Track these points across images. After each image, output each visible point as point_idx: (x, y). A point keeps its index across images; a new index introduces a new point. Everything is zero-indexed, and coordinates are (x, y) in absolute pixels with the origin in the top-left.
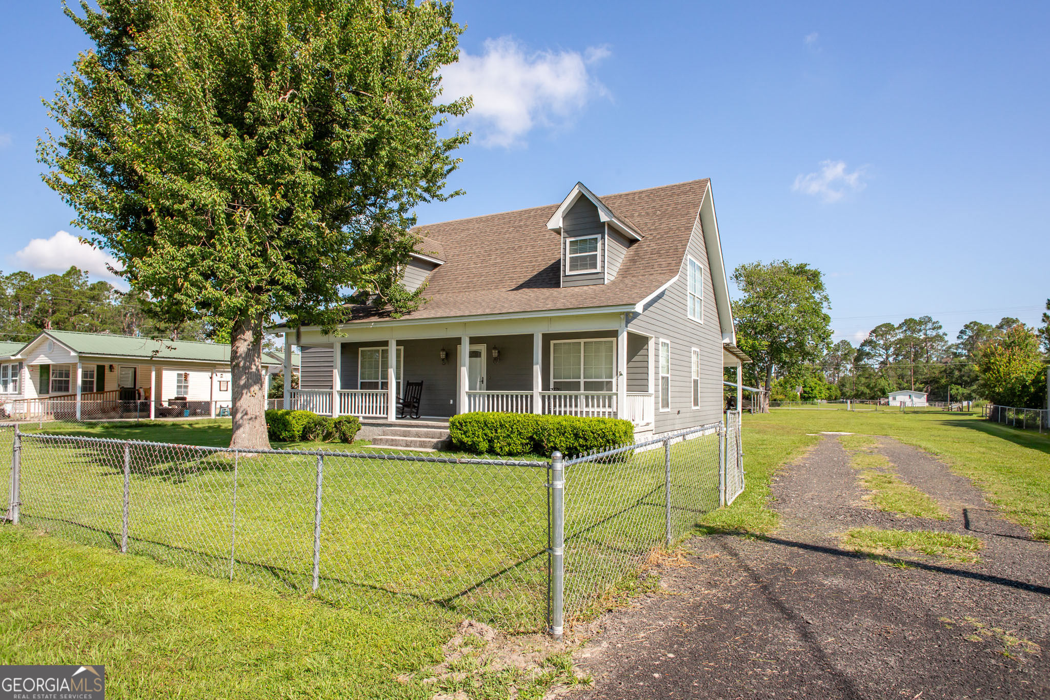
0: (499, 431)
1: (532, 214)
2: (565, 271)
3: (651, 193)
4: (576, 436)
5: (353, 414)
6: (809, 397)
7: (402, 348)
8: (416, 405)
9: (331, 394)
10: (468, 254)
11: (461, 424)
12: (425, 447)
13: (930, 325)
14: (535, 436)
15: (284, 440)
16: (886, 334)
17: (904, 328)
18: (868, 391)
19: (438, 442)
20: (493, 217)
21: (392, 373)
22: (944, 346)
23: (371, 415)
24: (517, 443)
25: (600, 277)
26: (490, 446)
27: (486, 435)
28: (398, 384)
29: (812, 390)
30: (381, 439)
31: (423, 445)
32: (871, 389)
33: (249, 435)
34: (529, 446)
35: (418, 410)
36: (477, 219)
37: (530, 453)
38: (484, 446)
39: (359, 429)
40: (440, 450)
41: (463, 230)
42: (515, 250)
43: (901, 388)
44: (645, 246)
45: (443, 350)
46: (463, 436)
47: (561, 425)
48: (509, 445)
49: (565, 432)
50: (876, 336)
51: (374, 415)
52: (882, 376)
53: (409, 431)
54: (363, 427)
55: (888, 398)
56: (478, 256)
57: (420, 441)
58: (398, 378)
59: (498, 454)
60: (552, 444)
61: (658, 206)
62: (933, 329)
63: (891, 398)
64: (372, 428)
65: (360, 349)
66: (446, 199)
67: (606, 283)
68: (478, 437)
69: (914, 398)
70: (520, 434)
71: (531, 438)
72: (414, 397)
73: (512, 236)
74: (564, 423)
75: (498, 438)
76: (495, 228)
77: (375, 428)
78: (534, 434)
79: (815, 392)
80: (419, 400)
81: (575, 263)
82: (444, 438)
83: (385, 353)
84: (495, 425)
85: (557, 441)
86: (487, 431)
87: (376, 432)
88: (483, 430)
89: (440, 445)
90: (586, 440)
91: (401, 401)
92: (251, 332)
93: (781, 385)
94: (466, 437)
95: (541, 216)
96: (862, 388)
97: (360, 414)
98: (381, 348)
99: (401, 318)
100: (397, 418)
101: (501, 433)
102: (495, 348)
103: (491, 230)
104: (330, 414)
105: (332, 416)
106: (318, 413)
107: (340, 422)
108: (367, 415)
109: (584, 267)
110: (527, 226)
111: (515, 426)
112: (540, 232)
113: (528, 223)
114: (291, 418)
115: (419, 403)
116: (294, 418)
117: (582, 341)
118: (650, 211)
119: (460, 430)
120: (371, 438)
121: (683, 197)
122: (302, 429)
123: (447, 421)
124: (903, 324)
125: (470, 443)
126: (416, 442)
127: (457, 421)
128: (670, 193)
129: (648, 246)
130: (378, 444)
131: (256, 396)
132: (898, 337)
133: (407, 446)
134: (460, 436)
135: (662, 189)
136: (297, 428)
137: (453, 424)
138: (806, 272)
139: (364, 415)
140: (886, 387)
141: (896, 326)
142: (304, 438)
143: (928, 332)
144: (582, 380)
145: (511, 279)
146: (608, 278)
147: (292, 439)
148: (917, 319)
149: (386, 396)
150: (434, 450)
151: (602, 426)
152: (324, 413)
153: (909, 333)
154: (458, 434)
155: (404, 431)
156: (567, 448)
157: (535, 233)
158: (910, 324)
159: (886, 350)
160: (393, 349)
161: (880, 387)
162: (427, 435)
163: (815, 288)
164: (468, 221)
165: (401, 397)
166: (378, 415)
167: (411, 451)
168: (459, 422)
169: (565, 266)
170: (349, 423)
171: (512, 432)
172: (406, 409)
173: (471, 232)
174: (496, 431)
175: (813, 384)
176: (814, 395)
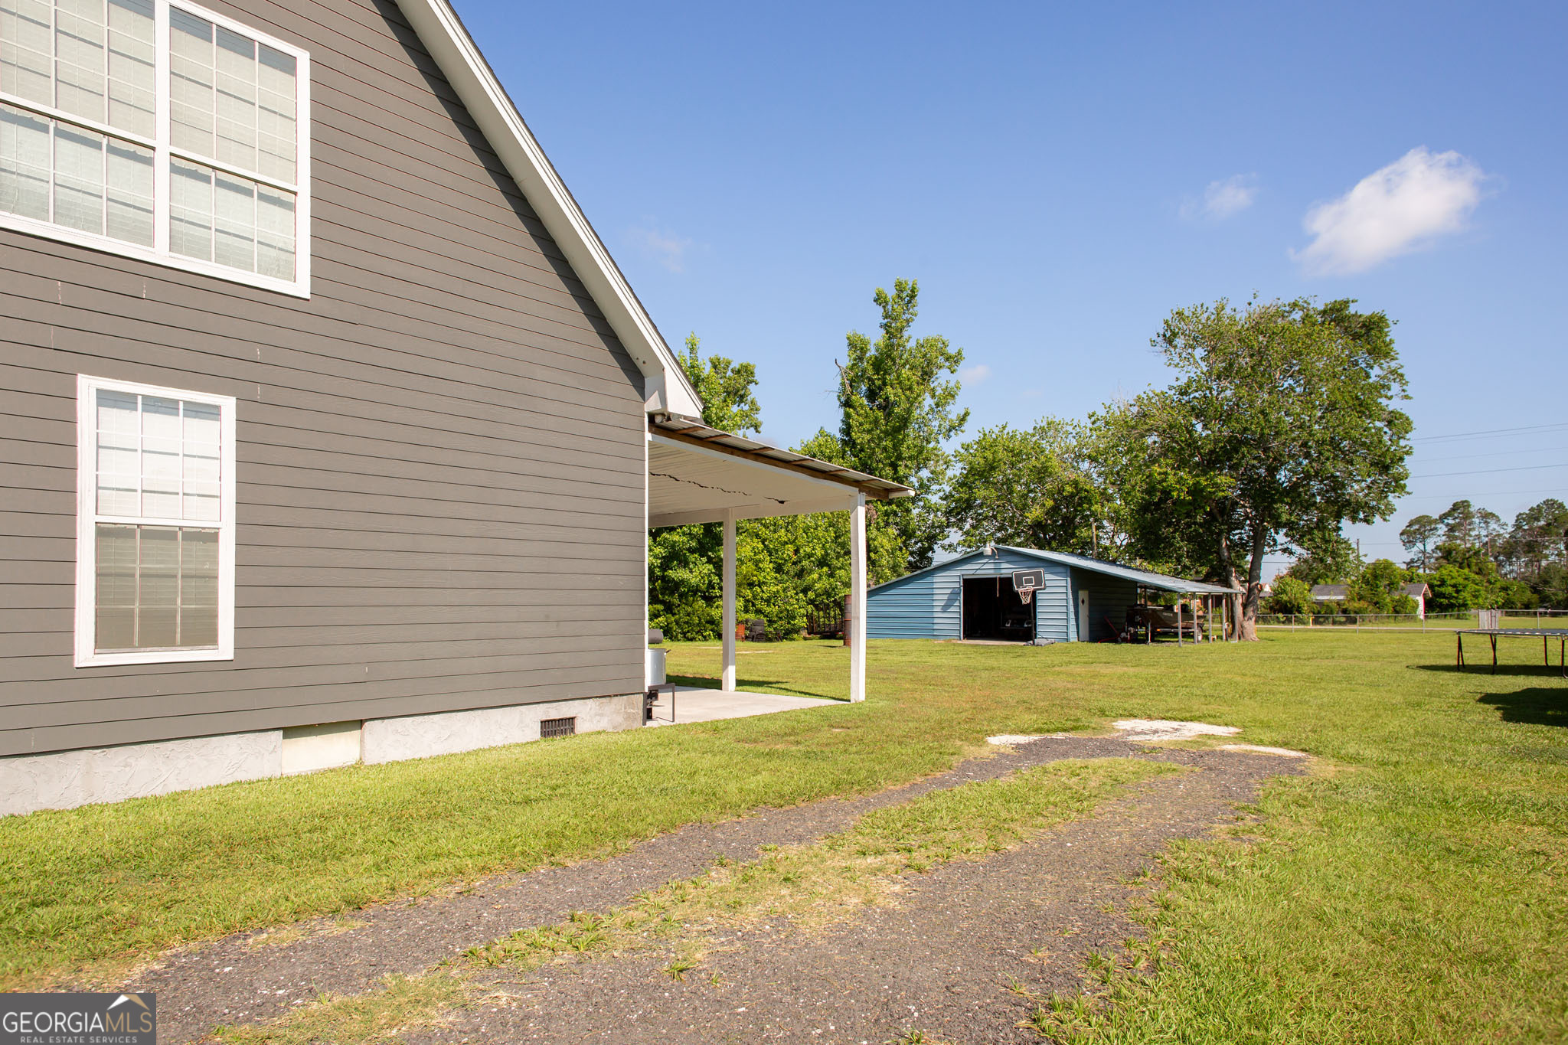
6: (1452, 606)
29: (1458, 592)
79: (1466, 595)
93: (1367, 583)
138: (1346, 320)
163: (1373, 355)
175: (1460, 580)
176: (1461, 601)
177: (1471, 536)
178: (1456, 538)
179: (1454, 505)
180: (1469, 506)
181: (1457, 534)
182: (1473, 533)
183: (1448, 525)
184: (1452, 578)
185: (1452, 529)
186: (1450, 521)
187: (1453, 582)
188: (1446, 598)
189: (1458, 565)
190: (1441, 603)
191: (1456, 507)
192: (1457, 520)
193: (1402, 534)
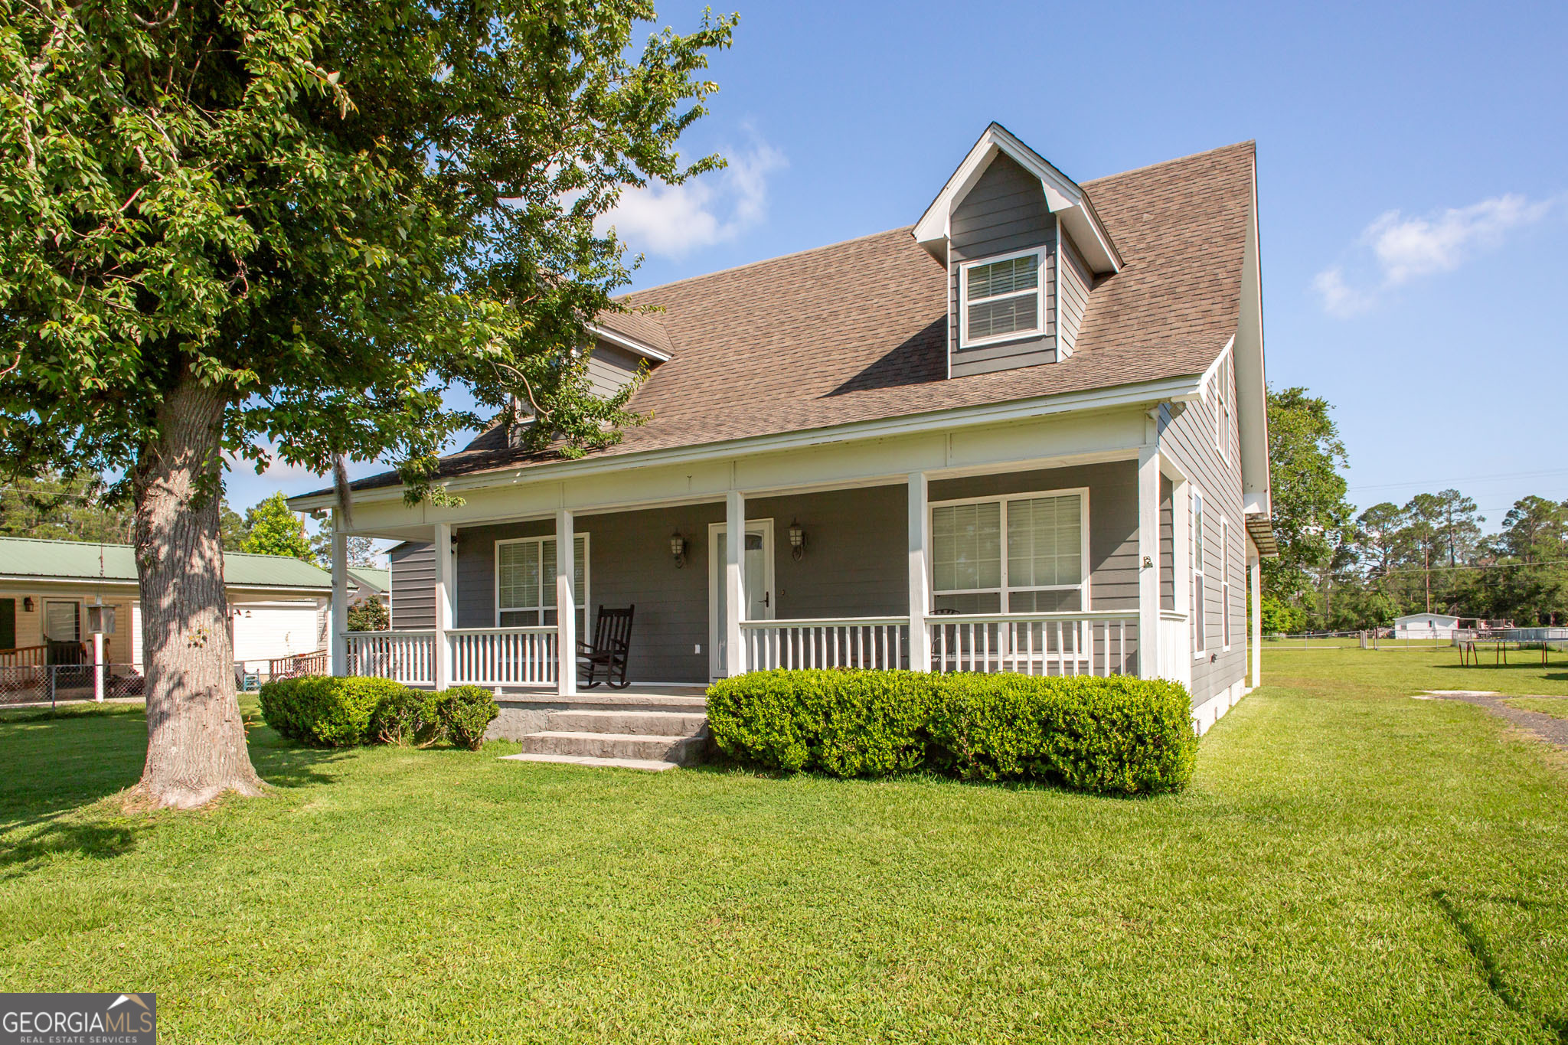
0: (835, 716)
1: (852, 251)
2: (957, 340)
3: (1120, 184)
4: (1047, 726)
5: (481, 682)
7: (586, 536)
8: (621, 657)
9: (431, 639)
10: (721, 337)
11: (737, 702)
12: (648, 757)
13: (1456, 505)
14: (931, 729)
15: (329, 745)
16: (1384, 520)
17: (1414, 511)
18: (1354, 616)
19: (678, 745)
20: (767, 267)
21: (565, 587)
22: (1474, 539)
23: (520, 683)
24: (884, 746)
25: (1046, 345)
26: (811, 754)
27: (800, 727)
28: (580, 614)
30: (543, 740)
31: (642, 751)
32: (1360, 613)
33: (189, 748)
34: (915, 754)
35: (624, 670)
36: (733, 274)
37: (916, 770)
38: (797, 754)
39: (494, 717)
40: (684, 764)
41: (705, 295)
42: (824, 320)
43: (1412, 611)
44: (1130, 282)
45: (677, 535)
46: (743, 730)
47: (1004, 700)
48: (864, 751)
49: (1015, 717)
50: (1368, 525)
51: (528, 683)
52: (1379, 591)
53: (608, 719)
54: (502, 711)
55: (1391, 626)
56: (742, 340)
57: (635, 743)
58: (578, 599)
59: (833, 774)
60: (978, 748)
61: (1141, 205)
62: (1462, 511)
63: (1397, 627)
64: (522, 713)
65: (498, 543)
66: (681, 179)
67: (1059, 360)
68: (781, 732)
69: (1437, 626)
70: (892, 722)
71: (921, 733)
72: (615, 641)
73: (812, 294)
74: (1011, 694)
75: (833, 734)
76: (774, 285)
77: (530, 712)
78: (928, 722)
80: (627, 646)
81: (981, 320)
82: (689, 735)
83: (550, 549)
84: (824, 702)
85: (994, 740)
86: (805, 717)
87: (530, 723)
88: (794, 714)
89: (683, 753)
90: (1076, 737)
91: (587, 651)
92: (186, 474)
94: (751, 731)
95: (874, 251)
96: (1345, 612)
97: (496, 682)
98: (540, 539)
99: (584, 458)
100: (580, 688)
101: (841, 721)
102: (795, 525)
103: (766, 288)
104: (431, 683)
105: (434, 688)
106: (405, 682)
107: (449, 702)
108: (512, 683)
109: (1005, 325)
110: (845, 274)
111: (877, 704)
112: (875, 282)
113: (846, 268)
114: (341, 695)
115: (626, 653)
116: (349, 694)
117: (1003, 499)
118: (1125, 215)
119: (734, 715)
120: (522, 735)
121: (1201, 182)
122: (368, 720)
123: (701, 692)
124: (1411, 503)
125: (760, 748)
126: (625, 744)
127: (726, 695)
128: (1165, 178)
129: (1141, 281)
130: (536, 751)
131: (207, 646)
132: (1404, 525)
133: (604, 754)
134: (735, 731)
135: (1143, 173)
136: (360, 715)
137: (717, 701)
138: (1301, 403)
139: (504, 683)
140: (1384, 609)
141: (1400, 507)
142: (372, 737)
143: (1454, 517)
144: (1005, 591)
145: (824, 375)
146: (1065, 350)
147: (346, 741)
148: (1435, 494)
149: (553, 640)
150: (670, 765)
151: (1120, 699)
152: (419, 682)
153: (1421, 519)
154: (728, 726)
155: (597, 719)
156: (1020, 757)
157: (863, 284)
158: (1425, 504)
159: (1385, 549)
160: (566, 538)
161: (1375, 609)
162: (650, 728)
163: (1318, 432)
164: (716, 279)
165: (587, 641)
166: (536, 683)
167: (615, 769)
168: (731, 697)
169: (957, 327)
170: (471, 702)
171: (868, 719)
172: (598, 668)
173: (722, 297)
174: (827, 716)
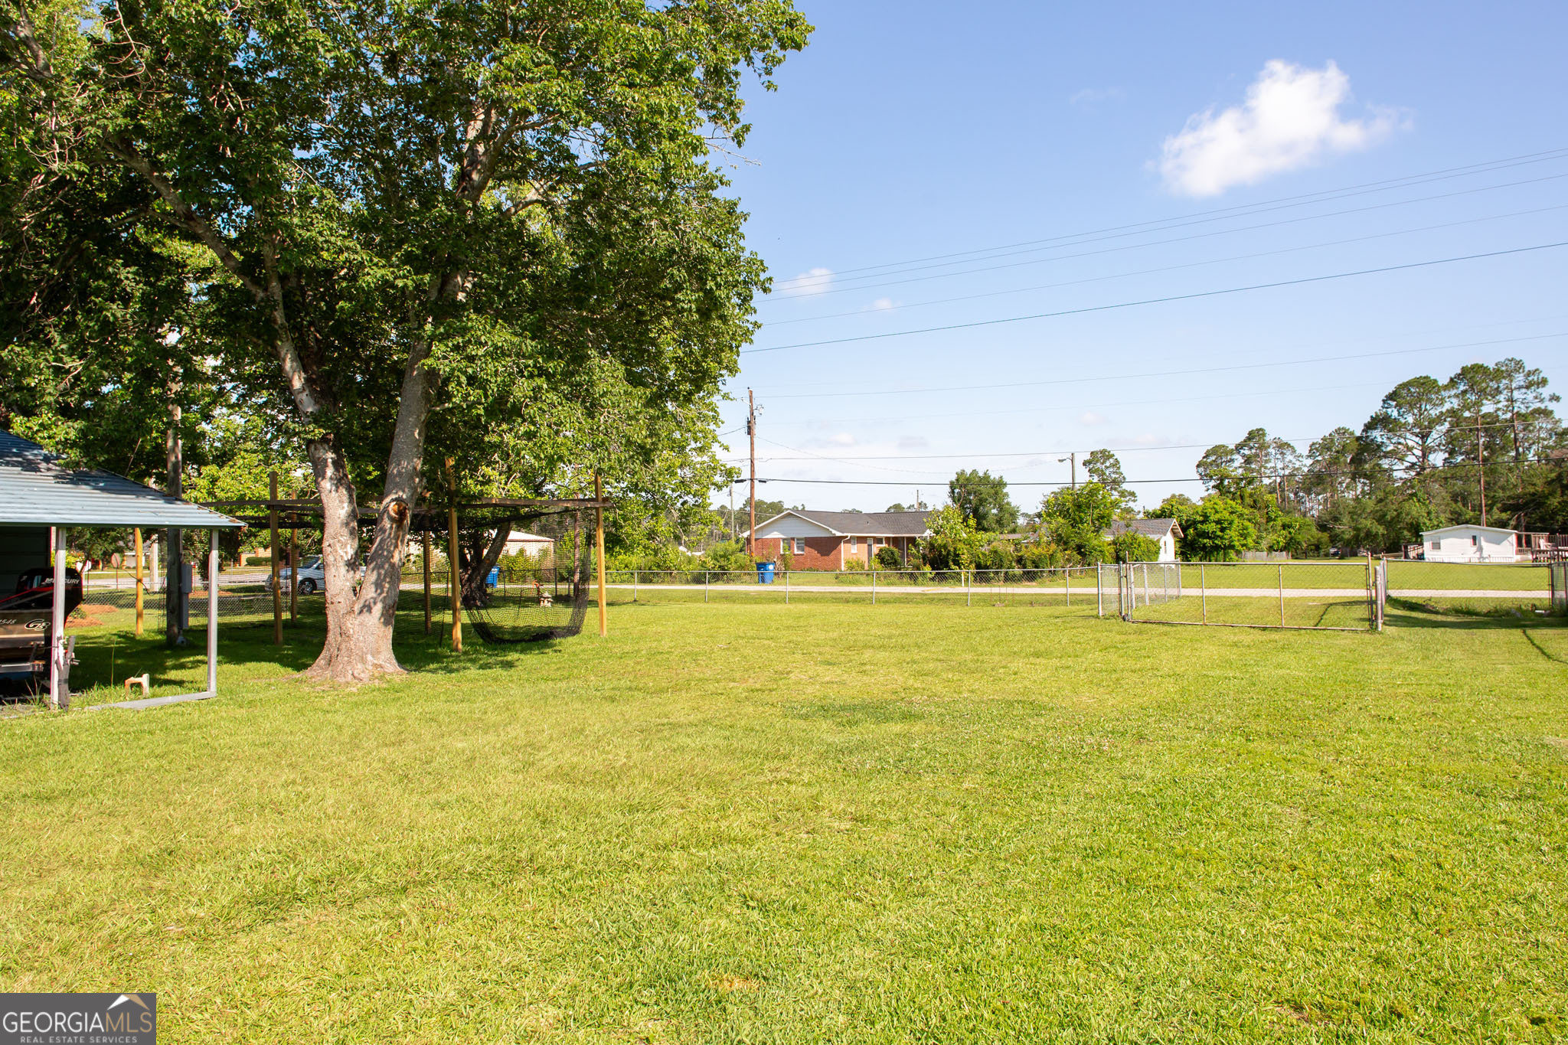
6: (1217, 548)
13: (1519, 379)
16: (1420, 400)
17: (1462, 388)
18: (1381, 530)
29: (1223, 530)
32: (1390, 525)
43: (1457, 519)
50: (1398, 407)
52: (1414, 495)
55: (1421, 544)
62: (1528, 388)
63: (1427, 545)
69: (1483, 544)
79: (1232, 534)
96: (1369, 523)
124: (1459, 376)
132: (1448, 406)
140: (1421, 520)
141: (1442, 382)
143: (1517, 395)
148: (1491, 365)
153: (1471, 397)
158: (1474, 378)
159: (1423, 438)
161: (1408, 519)
175: (1226, 515)
176: (1227, 542)
177: (1266, 468)
178: (1253, 471)
179: (1250, 433)
180: (1264, 435)
181: (1253, 466)
182: (1269, 465)
183: (1244, 456)
184: (1217, 512)
185: (1248, 460)
186: (1247, 452)
187: (1218, 516)
188: (1210, 538)
189: (1231, 496)
190: (1204, 544)
191: (1251, 436)
192: (1253, 451)
193: (1198, 466)
